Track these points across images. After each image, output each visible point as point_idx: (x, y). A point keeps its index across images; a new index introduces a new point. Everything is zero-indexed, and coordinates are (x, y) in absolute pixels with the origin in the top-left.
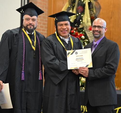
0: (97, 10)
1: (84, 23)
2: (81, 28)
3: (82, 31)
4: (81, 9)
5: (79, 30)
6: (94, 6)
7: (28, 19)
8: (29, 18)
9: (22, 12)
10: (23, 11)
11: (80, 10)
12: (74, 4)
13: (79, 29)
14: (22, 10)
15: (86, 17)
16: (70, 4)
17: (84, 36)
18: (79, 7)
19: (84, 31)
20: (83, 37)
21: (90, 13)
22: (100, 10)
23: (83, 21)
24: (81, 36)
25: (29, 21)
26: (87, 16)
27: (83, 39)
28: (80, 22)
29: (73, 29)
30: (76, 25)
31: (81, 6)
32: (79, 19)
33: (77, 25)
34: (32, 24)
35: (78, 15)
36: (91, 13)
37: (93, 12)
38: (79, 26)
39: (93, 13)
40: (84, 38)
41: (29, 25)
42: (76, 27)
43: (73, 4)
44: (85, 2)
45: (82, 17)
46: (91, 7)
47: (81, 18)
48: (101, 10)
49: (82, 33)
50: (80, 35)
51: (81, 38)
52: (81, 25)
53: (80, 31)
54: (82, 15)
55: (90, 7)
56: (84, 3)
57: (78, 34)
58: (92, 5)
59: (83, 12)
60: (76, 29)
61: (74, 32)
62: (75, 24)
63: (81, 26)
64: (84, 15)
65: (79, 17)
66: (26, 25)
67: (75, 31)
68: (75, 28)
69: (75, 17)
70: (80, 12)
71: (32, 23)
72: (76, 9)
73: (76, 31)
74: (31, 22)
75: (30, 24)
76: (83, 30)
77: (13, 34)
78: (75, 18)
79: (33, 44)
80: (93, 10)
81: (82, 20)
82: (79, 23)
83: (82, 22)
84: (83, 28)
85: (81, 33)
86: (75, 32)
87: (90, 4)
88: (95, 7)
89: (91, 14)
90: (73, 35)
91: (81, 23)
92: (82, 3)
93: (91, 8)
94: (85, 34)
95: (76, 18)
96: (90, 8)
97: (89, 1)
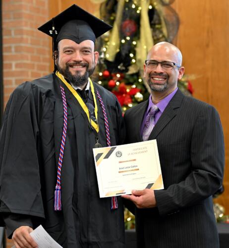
0: (171, 28)
1: (140, 61)
2: (132, 75)
3: (136, 81)
4: (130, 26)
5: (128, 80)
6: (162, 18)
7: (70, 51)
8: (72, 48)
9: (54, 32)
10: (55, 29)
11: (130, 29)
12: (113, 15)
13: (127, 77)
14: (53, 28)
15: (145, 47)
16: (103, 15)
17: (141, 92)
18: (127, 22)
19: (140, 80)
20: (139, 96)
21: (153, 37)
22: (178, 28)
23: (138, 57)
24: (134, 95)
25: (74, 54)
26: (147, 44)
27: (139, 100)
28: (131, 59)
29: (114, 78)
30: (119, 67)
31: (131, 18)
32: (127, 53)
33: (124, 66)
34: (81, 61)
35: (123, 41)
36: (156, 36)
37: (161, 32)
38: (127, 70)
39: (161, 36)
40: (142, 99)
41: (74, 64)
42: (120, 72)
43: (111, 16)
44: (141, 11)
45: (135, 46)
46: (157, 22)
47: (133, 49)
48: (182, 27)
49: (136, 87)
50: (131, 91)
51: (133, 100)
52: (133, 66)
53: (131, 81)
54: (134, 43)
55: (153, 22)
56: (138, 12)
57: (126, 90)
58: (159, 16)
59: (136, 35)
60: (121, 77)
61: (116, 85)
62: (119, 65)
63: (132, 70)
64: (140, 42)
65: (126, 47)
66: (65, 66)
67: (118, 81)
68: (118, 76)
69: (118, 48)
70: (129, 34)
71: (81, 59)
72: (118, 27)
73: (120, 82)
74: (79, 56)
75: (78, 63)
76: (138, 79)
77: (41, 93)
78: (118, 50)
79: (92, 115)
80: (161, 28)
81: (135, 54)
82: (127, 62)
83: (135, 59)
84: (138, 75)
85: (134, 86)
86: (118, 83)
87: (151, 13)
88: (165, 20)
89: (155, 38)
90: (113, 91)
91: (134, 61)
92: (133, 13)
93: (155, 24)
94: (144, 89)
95: (120, 49)
96: (152, 25)
97: (150, 7)
